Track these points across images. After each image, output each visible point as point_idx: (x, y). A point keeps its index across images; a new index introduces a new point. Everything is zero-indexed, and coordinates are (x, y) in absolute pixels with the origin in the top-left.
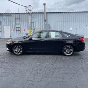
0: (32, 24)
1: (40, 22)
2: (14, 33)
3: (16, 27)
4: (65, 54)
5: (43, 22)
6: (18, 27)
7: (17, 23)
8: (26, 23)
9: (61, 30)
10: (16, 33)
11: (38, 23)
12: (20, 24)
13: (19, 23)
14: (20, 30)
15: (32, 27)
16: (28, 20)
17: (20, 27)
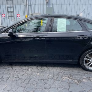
0: (30, 7)
1: (40, 5)
2: (6, 19)
3: (8, 12)
4: (87, 67)
5: (44, 5)
6: (11, 12)
7: (9, 6)
8: (22, 6)
9: (78, 15)
10: (8, 20)
11: (37, 6)
12: (13, 7)
13: (11, 6)
14: (14, 16)
15: (30, 12)
16: (23, 2)
17: (13, 12)
